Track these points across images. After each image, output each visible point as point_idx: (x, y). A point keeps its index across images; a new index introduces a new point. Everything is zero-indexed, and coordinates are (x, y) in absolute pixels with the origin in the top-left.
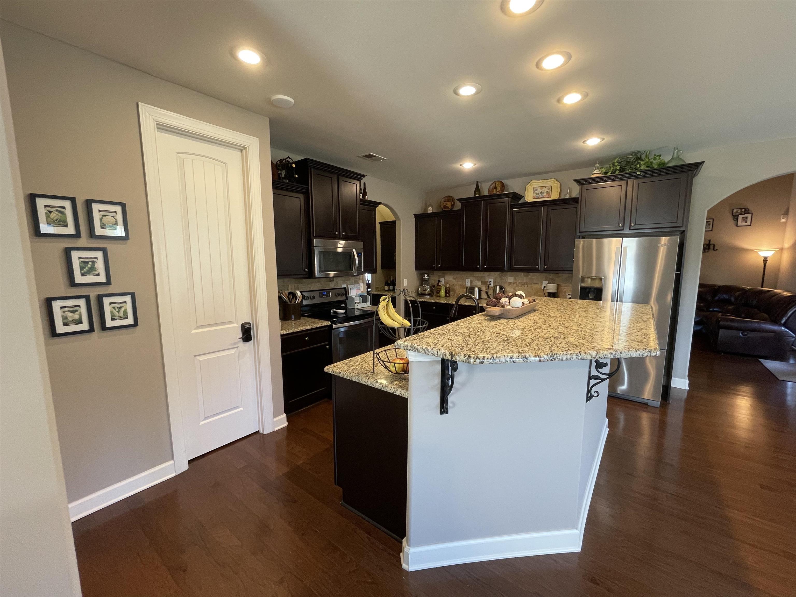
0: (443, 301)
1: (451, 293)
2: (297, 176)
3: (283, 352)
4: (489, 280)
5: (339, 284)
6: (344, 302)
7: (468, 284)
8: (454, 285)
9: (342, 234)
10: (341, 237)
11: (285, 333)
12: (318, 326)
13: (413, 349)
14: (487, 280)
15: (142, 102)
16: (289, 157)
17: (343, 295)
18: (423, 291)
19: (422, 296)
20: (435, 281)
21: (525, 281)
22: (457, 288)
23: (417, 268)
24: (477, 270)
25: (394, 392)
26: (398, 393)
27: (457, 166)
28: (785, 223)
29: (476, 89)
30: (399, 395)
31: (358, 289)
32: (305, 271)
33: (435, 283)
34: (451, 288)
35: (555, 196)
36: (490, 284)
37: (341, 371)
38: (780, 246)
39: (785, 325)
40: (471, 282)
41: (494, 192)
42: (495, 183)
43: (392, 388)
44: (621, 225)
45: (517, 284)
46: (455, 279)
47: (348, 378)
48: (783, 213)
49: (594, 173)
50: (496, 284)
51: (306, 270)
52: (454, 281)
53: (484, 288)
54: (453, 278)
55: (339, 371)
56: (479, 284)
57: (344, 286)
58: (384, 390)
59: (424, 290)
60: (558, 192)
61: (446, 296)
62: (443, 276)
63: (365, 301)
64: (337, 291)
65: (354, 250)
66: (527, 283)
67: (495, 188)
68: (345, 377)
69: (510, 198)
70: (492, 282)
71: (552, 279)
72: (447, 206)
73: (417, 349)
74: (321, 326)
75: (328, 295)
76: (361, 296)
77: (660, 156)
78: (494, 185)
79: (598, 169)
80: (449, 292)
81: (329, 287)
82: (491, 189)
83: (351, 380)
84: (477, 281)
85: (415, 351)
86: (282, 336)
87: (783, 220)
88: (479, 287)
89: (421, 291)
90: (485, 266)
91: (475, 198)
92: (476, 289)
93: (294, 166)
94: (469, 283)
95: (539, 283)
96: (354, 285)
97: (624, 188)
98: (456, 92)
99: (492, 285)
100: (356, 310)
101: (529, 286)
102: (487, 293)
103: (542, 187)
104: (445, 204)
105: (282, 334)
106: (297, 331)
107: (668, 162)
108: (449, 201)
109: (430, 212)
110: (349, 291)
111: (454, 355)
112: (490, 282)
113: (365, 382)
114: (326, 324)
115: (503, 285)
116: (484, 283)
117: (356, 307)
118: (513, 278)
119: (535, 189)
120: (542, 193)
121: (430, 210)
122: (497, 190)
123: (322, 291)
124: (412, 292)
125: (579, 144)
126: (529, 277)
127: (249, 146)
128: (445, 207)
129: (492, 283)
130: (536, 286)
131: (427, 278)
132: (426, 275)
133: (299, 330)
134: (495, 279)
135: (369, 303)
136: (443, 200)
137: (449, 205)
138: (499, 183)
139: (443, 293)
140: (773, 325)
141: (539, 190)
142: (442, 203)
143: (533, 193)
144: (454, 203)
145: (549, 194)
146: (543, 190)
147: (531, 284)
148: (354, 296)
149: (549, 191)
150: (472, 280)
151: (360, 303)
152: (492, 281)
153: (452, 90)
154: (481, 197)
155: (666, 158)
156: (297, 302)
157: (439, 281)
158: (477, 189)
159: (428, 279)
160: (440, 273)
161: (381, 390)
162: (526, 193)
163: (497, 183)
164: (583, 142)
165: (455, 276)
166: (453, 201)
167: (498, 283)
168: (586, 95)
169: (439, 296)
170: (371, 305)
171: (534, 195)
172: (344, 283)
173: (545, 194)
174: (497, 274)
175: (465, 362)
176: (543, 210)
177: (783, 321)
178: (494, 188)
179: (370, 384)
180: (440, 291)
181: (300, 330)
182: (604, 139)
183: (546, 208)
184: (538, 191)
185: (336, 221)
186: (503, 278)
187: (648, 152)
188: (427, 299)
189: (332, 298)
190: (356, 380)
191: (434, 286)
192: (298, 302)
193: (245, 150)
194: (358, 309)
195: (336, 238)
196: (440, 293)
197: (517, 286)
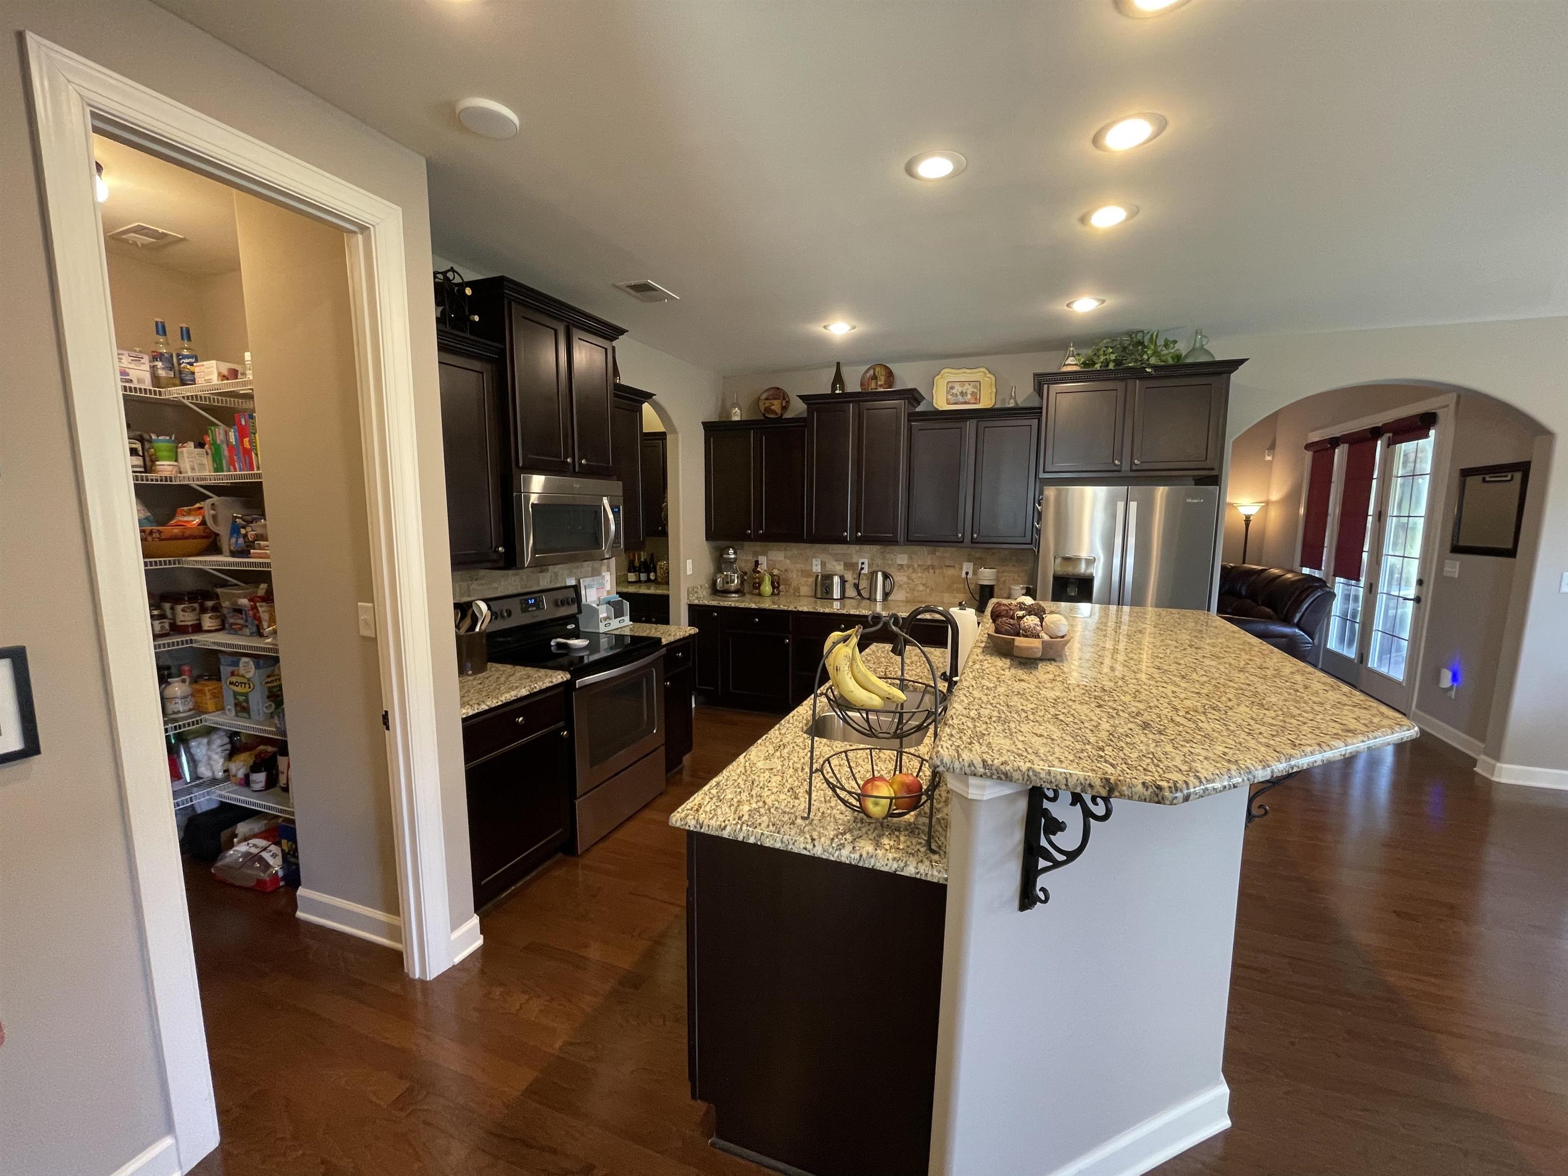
0: (767, 604)
1: (782, 587)
2: (477, 318)
3: (467, 760)
4: (861, 561)
5: (560, 579)
6: (573, 618)
7: (817, 568)
8: (786, 570)
9: (580, 464)
10: (577, 470)
11: (471, 713)
12: (544, 687)
13: (992, 774)
14: (854, 561)
15: (39, 34)
16: (452, 270)
17: (573, 602)
18: (725, 585)
19: (726, 595)
20: (746, 561)
21: (929, 563)
22: (795, 576)
23: (709, 536)
24: (843, 541)
25: (896, 870)
26: (910, 871)
27: (818, 329)
28: (1271, 462)
29: (954, 164)
30: (914, 876)
31: (602, 586)
32: (497, 552)
33: (748, 567)
34: (781, 577)
35: (986, 402)
36: (862, 569)
37: (723, 824)
38: (1264, 499)
39: (1298, 625)
40: (823, 564)
41: (873, 385)
42: (874, 369)
43: (891, 861)
44: (1117, 462)
45: (914, 569)
46: (789, 558)
47: (752, 840)
48: (1268, 446)
49: (1067, 363)
50: (874, 569)
51: (500, 549)
52: (788, 561)
53: (849, 576)
54: (785, 557)
55: (718, 823)
56: (839, 568)
57: (572, 582)
58: (866, 866)
59: (727, 583)
60: (991, 393)
61: (773, 594)
62: (764, 554)
63: (618, 614)
64: (560, 595)
65: (605, 501)
66: (933, 567)
67: (874, 377)
68: (740, 839)
69: (906, 401)
70: (866, 563)
71: (981, 558)
72: (773, 407)
73: (1006, 774)
74: (551, 684)
75: (538, 605)
76: (609, 603)
77: (1175, 342)
78: (872, 372)
79: (1073, 356)
80: (779, 586)
81: (539, 585)
82: (866, 380)
83: (761, 845)
84: (835, 563)
85: (999, 778)
86: (464, 720)
87: (1269, 458)
88: (841, 573)
89: (721, 585)
90: (860, 534)
91: (833, 395)
92: (836, 579)
93: (468, 291)
94: (819, 567)
95: (957, 566)
96: (591, 579)
97: (1121, 393)
98: (909, 170)
99: (865, 571)
100: (601, 636)
101: (937, 571)
102: (856, 586)
103: (962, 383)
104: (767, 404)
105: (464, 716)
106: (497, 705)
107: (1187, 356)
108: (776, 399)
109: (736, 418)
110: (583, 592)
111: (1116, 784)
112: (863, 563)
113: (805, 849)
114: (560, 680)
115: (889, 571)
116: (849, 566)
117: (602, 629)
118: (906, 556)
119: (950, 385)
120: (962, 394)
121: (736, 415)
122: (879, 383)
123: (526, 597)
124: (701, 587)
125: (1059, 307)
126: (937, 553)
127: (377, 227)
128: (768, 410)
129: (866, 566)
130: (951, 572)
131: (733, 556)
132: (731, 551)
133: (502, 701)
134: (872, 559)
135: (627, 618)
136: (764, 396)
137: (776, 406)
138: (883, 369)
139: (767, 588)
140: (1285, 626)
141: (958, 389)
142: (761, 404)
143: (947, 393)
144: (788, 402)
145: (977, 399)
146: (965, 388)
147: (941, 568)
148: (594, 602)
149: (975, 390)
150: (826, 560)
151: (608, 618)
152: (866, 561)
153: (903, 166)
154: (845, 395)
155: (1182, 347)
156: (477, 629)
157: (757, 563)
158: (838, 379)
159: (736, 559)
160: (758, 546)
161: (856, 867)
162: (934, 392)
163: (878, 369)
164: (1068, 305)
165: (789, 553)
166: (784, 399)
167: (877, 565)
168: (1133, 213)
169: (760, 595)
170: (631, 623)
171: (949, 397)
172: (570, 575)
173: (969, 396)
174: (875, 549)
175: (1148, 800)
176: (970, 426)
177: (1296, 620)
178: (872, 379)
179: (821, 854)
180: (760, 585)
181: (504, 701)
182: (1103, 301)
183: (974, 422)
184: (956, 389)
185: (565, 429)
186: (888, 556)
187: (1155, 333)
188: (733, 601)
189: (548, 611)
190: (778, 845)
191: (745, 573)
192: (480, 629)
193: (362, 234)
194: (605, 633)
195: (565, 472)
196: (761, 587)
197: (914, 571)
